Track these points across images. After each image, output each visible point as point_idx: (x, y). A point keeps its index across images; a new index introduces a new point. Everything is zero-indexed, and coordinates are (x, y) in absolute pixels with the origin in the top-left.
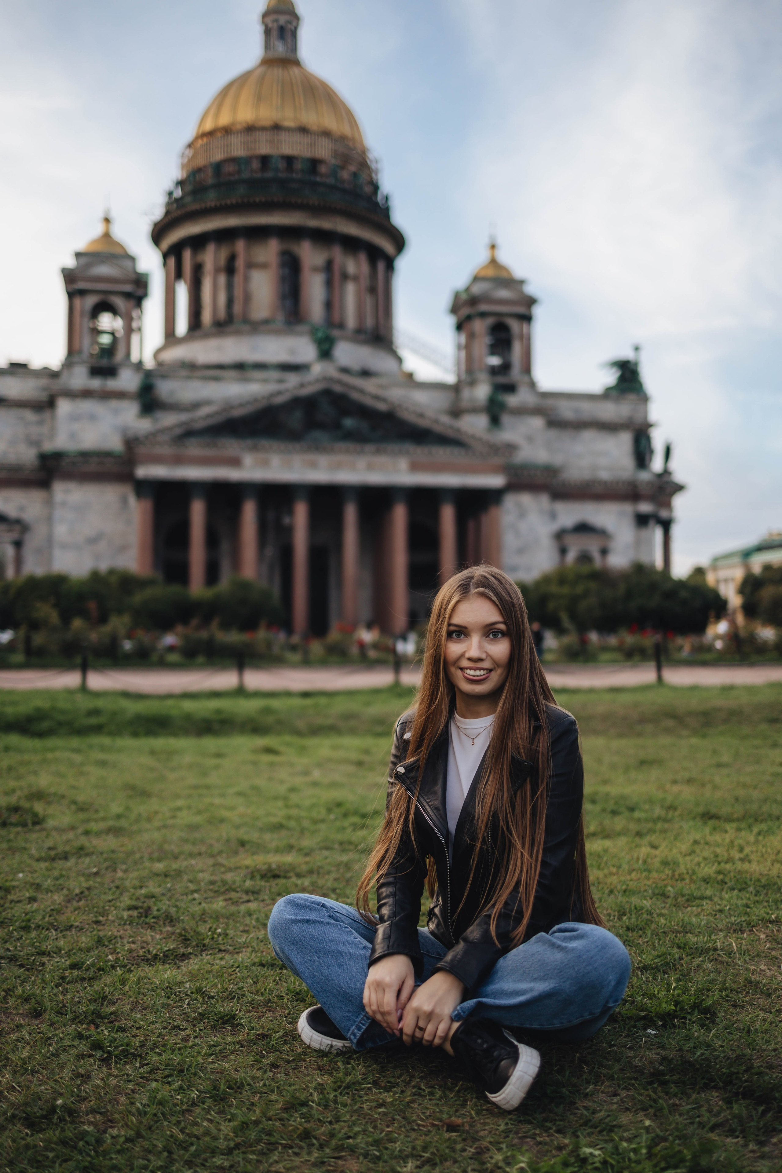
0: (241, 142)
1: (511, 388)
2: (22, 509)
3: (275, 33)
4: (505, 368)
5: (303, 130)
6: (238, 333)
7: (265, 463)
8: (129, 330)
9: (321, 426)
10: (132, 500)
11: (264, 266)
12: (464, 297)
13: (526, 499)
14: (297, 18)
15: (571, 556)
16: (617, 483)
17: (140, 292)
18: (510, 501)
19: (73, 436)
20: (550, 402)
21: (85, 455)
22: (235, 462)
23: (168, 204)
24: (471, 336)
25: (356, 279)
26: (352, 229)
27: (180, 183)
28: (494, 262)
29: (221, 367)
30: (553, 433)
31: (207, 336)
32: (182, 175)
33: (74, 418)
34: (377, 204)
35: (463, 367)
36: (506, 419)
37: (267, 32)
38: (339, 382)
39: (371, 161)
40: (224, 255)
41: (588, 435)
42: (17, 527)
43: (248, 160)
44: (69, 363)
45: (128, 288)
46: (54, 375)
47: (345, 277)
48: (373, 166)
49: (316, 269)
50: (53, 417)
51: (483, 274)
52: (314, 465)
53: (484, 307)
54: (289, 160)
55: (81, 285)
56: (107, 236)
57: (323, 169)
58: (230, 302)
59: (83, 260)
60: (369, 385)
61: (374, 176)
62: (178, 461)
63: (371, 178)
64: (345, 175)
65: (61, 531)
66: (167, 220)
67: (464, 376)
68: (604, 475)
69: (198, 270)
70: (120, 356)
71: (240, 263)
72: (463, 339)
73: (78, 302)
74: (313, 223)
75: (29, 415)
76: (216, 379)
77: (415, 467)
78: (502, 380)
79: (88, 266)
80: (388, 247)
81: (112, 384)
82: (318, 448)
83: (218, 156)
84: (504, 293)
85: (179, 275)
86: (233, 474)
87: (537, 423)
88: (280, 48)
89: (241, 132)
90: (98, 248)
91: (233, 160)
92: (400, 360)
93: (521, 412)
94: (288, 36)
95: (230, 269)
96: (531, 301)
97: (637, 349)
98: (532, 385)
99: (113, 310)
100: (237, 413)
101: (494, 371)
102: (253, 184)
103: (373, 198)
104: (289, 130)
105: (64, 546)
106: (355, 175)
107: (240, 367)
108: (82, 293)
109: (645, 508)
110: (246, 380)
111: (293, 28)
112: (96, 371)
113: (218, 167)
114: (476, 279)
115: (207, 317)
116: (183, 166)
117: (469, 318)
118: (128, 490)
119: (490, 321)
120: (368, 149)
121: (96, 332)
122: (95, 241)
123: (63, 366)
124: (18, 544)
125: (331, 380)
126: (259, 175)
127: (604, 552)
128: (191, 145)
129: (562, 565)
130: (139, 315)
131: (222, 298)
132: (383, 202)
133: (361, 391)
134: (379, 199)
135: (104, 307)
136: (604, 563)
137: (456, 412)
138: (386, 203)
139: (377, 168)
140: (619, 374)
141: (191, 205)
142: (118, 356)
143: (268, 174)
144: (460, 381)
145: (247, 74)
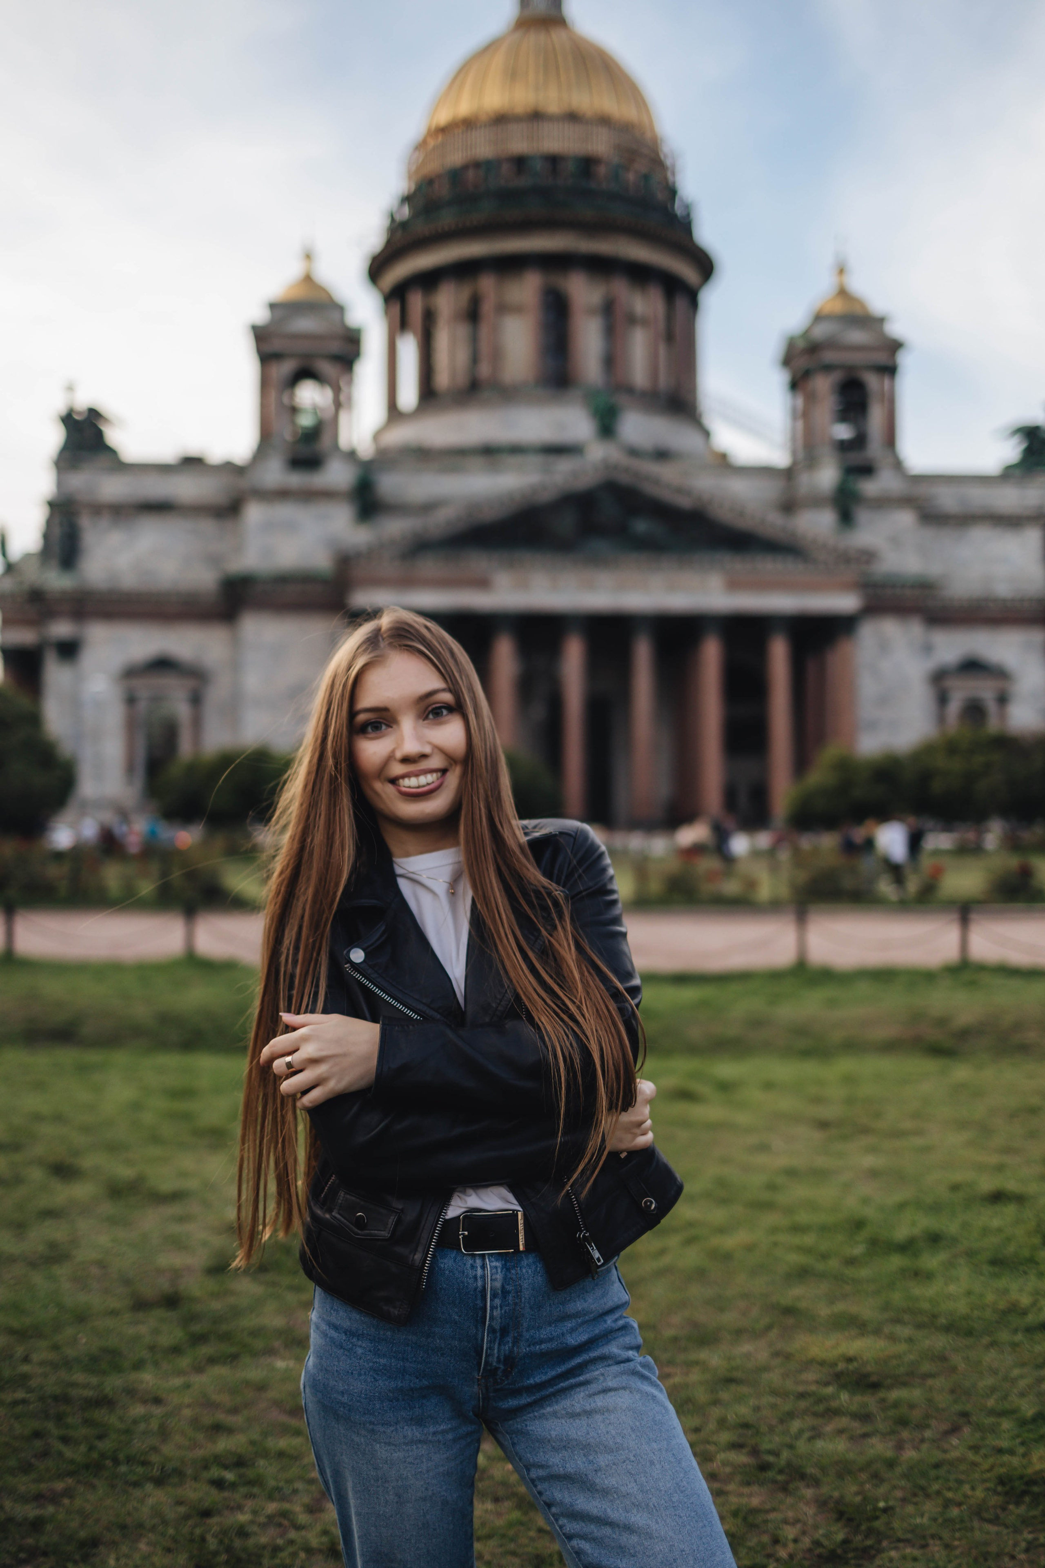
0: (486, 141)
1: (867, 470)
2: (199, 652)
4: (859, 442)
5: (573, 117)
6: (486, 404)
7: (524, 585)
8: (338, 405)
9: (601, 531)
11: (517, 309)
12: (801, 344)
13: (889, 626)
15: (954, 707)
16: (1022, 600)
17: (350, 352)
18: (868, 631)
19: (266, 551)
20: (922, 490)
21: (283, 579)
22: (483, 584)
23: (391, 230)
24: (810, 399)
25: (644, 322)
26: (641, 253)
27: (407, 199)
28: (843, 293)
29: (460, 451)
30: (928, 534)
31: (443, 408)
32: (408, 189)
33: (268, 527)
34: (674, 217)
35: (800, 442)
36: (863, 516)
38: (626, 469)
39: (665, 156)
40: (464, 295)
41: (980, 535)
42: (193, 676)
43: (496, 163)
44: (262, 453)
45: (335, 347)
46: (239, 471)
47: (632, 320)
48: (668, 162)
49: (590, 311)
50: (239, 527)
51: (828, 309)
52: (590, 586)
53: (829, 356)
54: (554, 160)
55: (277, 345)
56: (308, 278)
57: (602, 170)
58: (475, 359)
59: (279, 313)
60: (667, 473)
61: (669, 175)
62: (407, 583)
63: (666, 179)
64: (631, 177)
65: (251, 680)
66: (389, 251)
67: (801, 455)
68: (1003, 590)
69: (429, 318)
71: (487, 307)
72: (800, 402)
73: (272, 369)
74: (585, 246)
75: (208, 526)
76: (456, 470)
77: (734, 585)
78: (855, 458)
79: (286, 320)
80: (688, 272)
81: (317, 480)
82: (597, 561)
83: (456, 158)
84: (857, 336)
85: (405, 325)
86: (480, 601)
87: (905, 519)
88: (540, 4)
89: (486, 127)
90: (297, 295)
91: (477, 165)
92: (707, 434)
93: (884, 503)
95: (473, 315)
96: (895, 346)
98: (898, 465)
99: (317, 377)
100: (489, 515)
101: (843, 447)
102: (507, 196)
103: (669, 208)
104: (551, 118)
105: (258, 703)
106: (646, 177)
107: (488, 451)
108: (278, 356)
110: (495, 470)
112: (298, 462)
113: (456, 175)
114: (819, 318)
115: (443, 379)
116: (410, 178)
117: (807, 372)
118: (337, 625)
119: (836, 377)
120: (661, 140)
121: (294, 410)
122: (292, 287)
123: (253, 459)
124: (196, 700)
125: (615, 467)
127: (1003, 699)
128: (421, 146)
129: (941, 719)
130: (350, 382)
131: (462, 356)
132: (684, 213)
133: (657, 481)
134: (678, 209)
135: (305, 373)
136: (1003, 716)
137: (789, 506)
138: (688, 215)
139: (674, 166)
140: (1024, 446)
141: (422, 228)
142: (325, 441)
143: (524, 182)
144: (795, 464)
145: (496, 43)
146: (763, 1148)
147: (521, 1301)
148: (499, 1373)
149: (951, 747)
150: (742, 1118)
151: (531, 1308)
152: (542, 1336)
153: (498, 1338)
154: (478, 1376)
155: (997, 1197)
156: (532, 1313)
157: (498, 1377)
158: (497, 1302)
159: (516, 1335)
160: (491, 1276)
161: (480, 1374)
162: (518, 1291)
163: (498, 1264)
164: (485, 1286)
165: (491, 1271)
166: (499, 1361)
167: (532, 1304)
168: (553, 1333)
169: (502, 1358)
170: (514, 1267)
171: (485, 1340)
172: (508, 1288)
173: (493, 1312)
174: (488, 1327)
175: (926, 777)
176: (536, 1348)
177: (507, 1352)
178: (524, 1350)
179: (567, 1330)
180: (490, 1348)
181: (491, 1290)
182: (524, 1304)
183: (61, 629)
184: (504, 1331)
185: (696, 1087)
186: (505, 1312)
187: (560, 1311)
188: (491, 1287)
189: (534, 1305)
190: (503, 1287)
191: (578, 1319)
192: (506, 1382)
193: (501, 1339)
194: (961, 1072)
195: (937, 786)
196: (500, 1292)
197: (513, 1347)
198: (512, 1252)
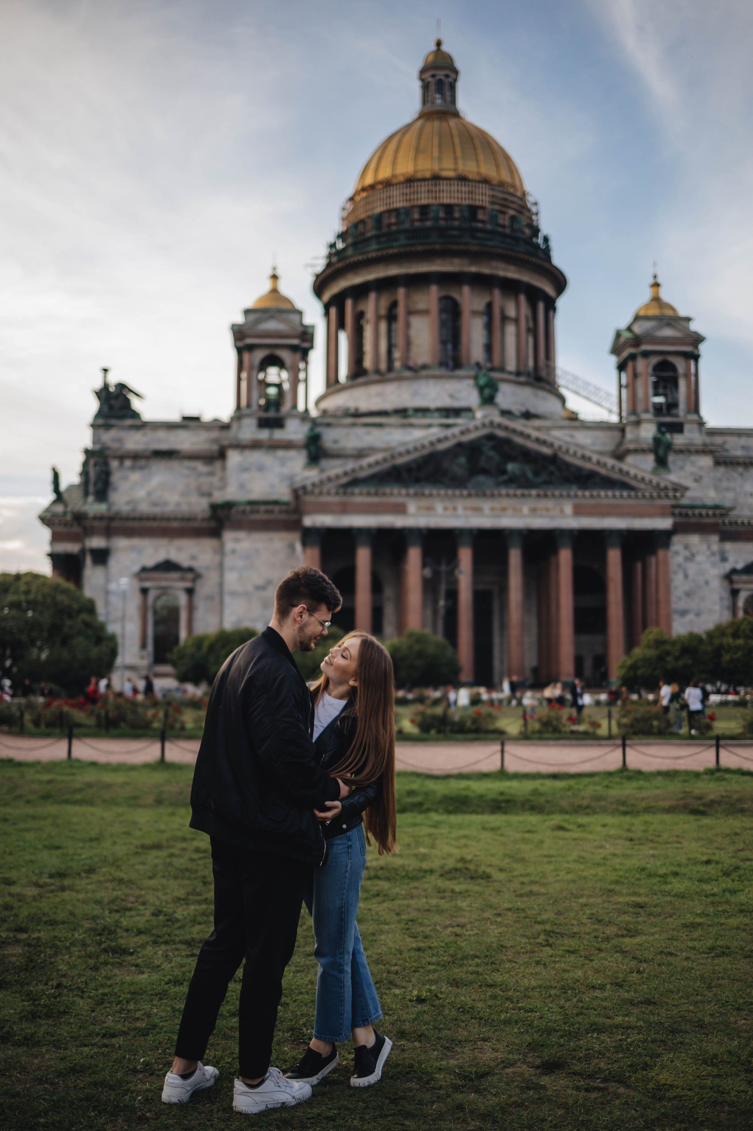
0: (400, 194)
1: (678, 428)
2: (194, 558)
3: (432, 88)
4: (672, 406)
5: (462, 179)
7: (429, 509)
8: (295, 382)
9: (485, 472)
10: (299, 547)
11: (425, 312)
12: (625, 336)
13: (694, 539)
14: (456, 72)
15: (742, 600)
17: (306, 345)
18: (678, 542)
19: (242, 486)
20: (718, 440)
21: (255, 504)
22: (400, 509)
23: (330, 256)
24: (634, 376)
25: (515, 321)
26: (512, 273)
27: (342, 236)
28: (656, 299)
29: (384, 413)
30: (721, 472)
31: (369, 383)
32: (343, 228)
33: (244, 469)
34: (537, 245)
37: (425, 87)
38: (501, 427)
39: (530, 205)
40: (384, 303)
42: (190, 576)
43: (408, 211)
44: (239, 414)
45: (295, 341)
46: (225, 427)
47: (504, 319)
48: (532, 209)
49: (475, 313)
50: (224, 468)
51: (643, 313)
52: (477, 511)
53: (648, 346)
54: (449, 208)
55: (249, 341)
56: (274, 292)
57: (481, 216)
58: (391, 348)
59: (252, 317)
60: (531, 428)
61: (533, 219)
62: (344, 509)
63: (530, 221)
64: (504, 219)
65: (231, 578)
66: (328, 272)
67: (625, 416)
69: (360, 316)
70: (286, 407)
71: (401, 310)
72: (624, 378)
73: (246, 356)
74: (471, 268)
75: (201, 467)
76: (380, 426)
77: (578, 511)
79: (258, 322)
80: (549, 290)
81: (279, 435)
83: (379, 209)
84: (668, 332)
85: (341, 325)
86: (398, 522)
87: (704, 462)
88: (438, 101)
89: (401, 185)
90: (267, 304)
91: (392, 211)
92: (562, 399)
93: (688, 451)
94: (447, 88)
95: (391, 317)
96: (698, 339)
98: (701, 424)
99: (279, 363)
100: (400, 461)
101: (658, 409)
102: (414, 234)
103: (533, 240)
104: (446, 179)
105: (234, 594)
106: (515, 218)
107: (402, 412)
108: (251, 348)
110: (408, 426)
111: (452, 82)
112: (264, 423)
113: (379, 218)
114: (637, 318)
115: (368, 363)
116: (344, 219)
117: (633, 357)
118: (295, 538)
119: (654, 360)
120: (528, 193)
121: (264, 384)
122: (262, 299)
123: (232, 419)
124: (190, 592)
125: (492, 425)
126: (417, 224)
128: (352, 199)
129: (732, 607)
130: (305, 367)
131: (383, 346)
132: (544, 245)
133: (525, 435)
134: (539, 242)
135: (271, 361)
137: (619, 454)
138: (547, 245)
139: (537, 211)
141: (353, 256)
143: (428, 223)
144: (621, 420)
145: (408, 127)
146: (601, 847)
150: (591, 837)
155: (708, 862)
183: (97, 542)
185: (566, 825)
194: (705, 821)
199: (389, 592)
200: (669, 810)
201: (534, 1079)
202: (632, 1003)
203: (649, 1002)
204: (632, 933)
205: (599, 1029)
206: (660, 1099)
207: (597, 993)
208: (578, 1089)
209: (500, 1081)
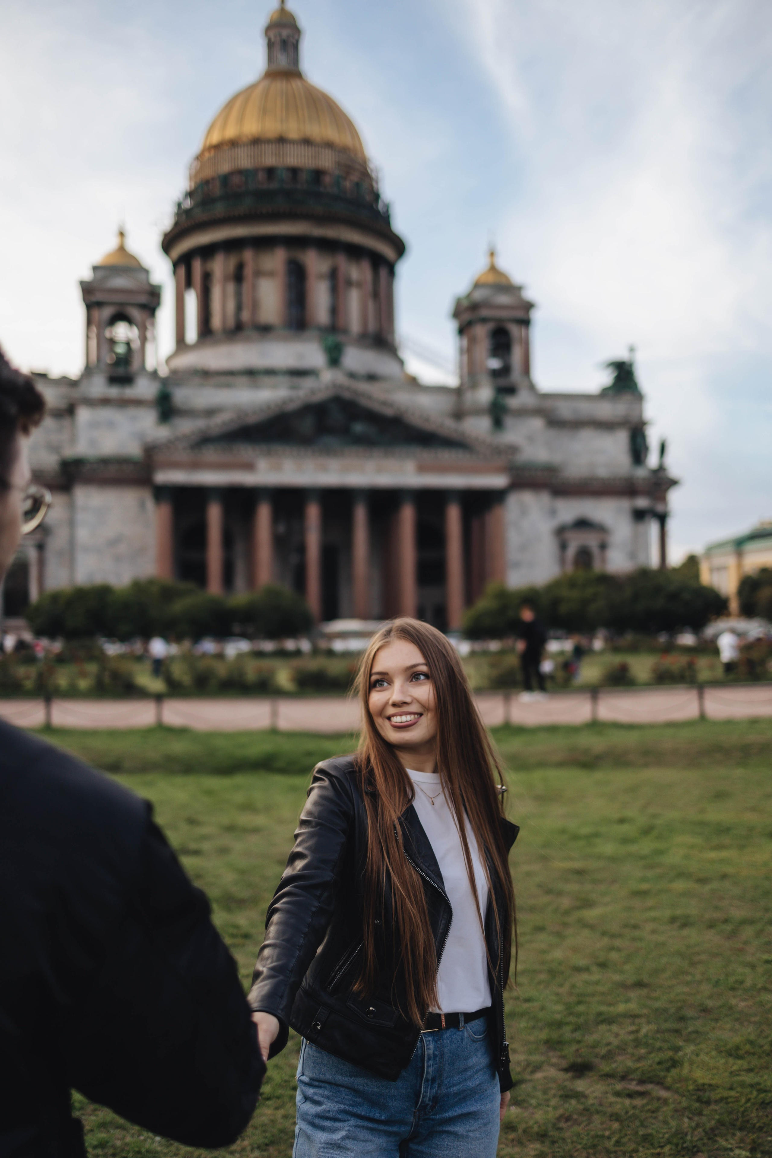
0: (247, 156)
1: (511, 390)
3: (277, 47)
4: (505, 371)
5: (307, 142)
6: (248, 340)
7: (278, 468)
8: (144, 339)
9: (331, 431)
10: (150, 504)
11: (271, 274)
12: (465, 303)
13: (528, 497)
14: (299, 31)
15: (571, 551)
16: (615, 479)
17: (154, 303)
18: (513, 500)
19: (93, 442)
20: (548, 404)
21: (105, 461)
22: (249, 467)
23: (177, 215)
24: (472, 341)
25: (359, 285)
26: (355, 238)
27: (190, 194)
28: (493, 268)
29: (231, 373)
30: (554, 433)
31: (217, 342)
32: (190, 187)
33: (94, 425)
34: (378, 212)
35: (466, 370)
36: (509, 421)
37: (270, 45)
38: (348, 389)
39: (371, 170)
40: (232, 262)
41: (587, 435)
43: (254, 172)
44: (88, 371)
45: (143, 299)
46: (73, 384)
47: (349, 283)
48: (374, 175)
49: (321, 277)
50: (73, 424)
51: (484, 280)
52: (324, 469)
53: (485, 313)
54: (294, 171)
55: (99, 297)
56: (122, 249)
57: (327, 179)
58: (239, 308)
59: (100, 273)
60: (376, 390)
61: (374, 183)
62: (195, 466)
63: (372, 186)
64: (348, 184)
65: (83, 534)
66: (177, 231)
67: (466, 379)
68: (602, 472)
69: (207, 277)
71: (248, 271)
72: (465, 342)
73: (95, 313)
74: (317, 231)
75: (49, 422)
76: (228, 386)
77: (422, 469)
78: (503, 382)
79: (105, 278)
80: (388, 252)
81: (129, 392)
82: (328, 452)
83: (225, 168)
84: (503, 299)
85: (189, 283)
86: (248, 479)
87: (537, 424)
88: (283, 61)
89: (247, 146)
90: (115, 261)
91: (240, 172)
92: (401, 362)
93: (523, 413)
94: (291, 48)
95: (238, 277)
96: (529, 306)
97: (632, 350)
98: (532, 387)
99: (128, 319)
100: (252, 420)
101: (495, 374)
102: (261, 195)
103: (374, 206)
104: (292, 142)
105: (87, 550)
106: (358, 185)
107: (250, 373)
108: (100, 304)
109: (642, 503)
110: (256, 386)
111: (295, 42)
112: (114, 380)
113: (225, 179)
114: (477, 285)
115: (216, 322)
116: (191, 179)
117: (470, 323)
118: (146, 495)
119: (491, 326)
120: (369, 160)
121: (112, 342)
122: (110, 255)
123: (82, 376)
124: (41, 549)
125: (341, 387)
126: (265, 186)
127: (603, 547)
128: (199, 157)
129: (562, 561)
130: (153, 324)
131: (231, 306)
132: (385, 210)
133: (370, 397)
134: (380, 207)
135: (120, 316)
136: (604, 560)
137: (458, 415)
138: (387, 211)
139: (377, 177)
140: (615, 375)
141: (201, 215)
142: (136, 364)
143: (274, 185)
144: (462, 384)
145: (252, 88)
147: (443, 1061)
148: (428, 1107)
149: (571, 583)
151: (449, 1064)
152: (454, 1082)
153: (430, 1085)
154: (415, 1110)
156: (449, 1067)
157: (427, 1110)
158: (431, 1062)
159: (440, 1082)
160: (427, 1047)
161: (417, 1109)
162: (442, 1055)
163: (430, 1039)
164: (423, 1053)
165: (426, 1043)
166: (429, 1100)
167: (450, 1061)
168: (460, 1079)
169: (431, 1097)
170: (439, 1040)
171: (423, 1087)
172: (437, 1053)
173: (428, 1069)
174: (425, 1078)
175: (556, 602)
176: (451, 1090)
177: (434, 1093)
178: (444, 1091)
179: (468, 1077)
180: (425, 1092)
181: (427, 1055)
182: (445, 1062)
184: (433, 1080)
186: (435, 1068)
187: (464, 1064)
188: (427, 1054)
189: (450, 1062)
190: (434, 1053)
191: (474, 1069)
192: (431, 1114)
193: (431, 1085)
195: (564, 609)
196: (432, 1056)
197: (438, 1090)
198: (438, 1030)
199: (239, 548)
200: (561, 765)
201: (568, 1083)
202: (624, 986)
203: (639, 984)
204: (587, 903)
205: (609, 1020)
206: (708, 1103)
207: (585, 976)
208: (618, 1094)
209: (534, 1088)
